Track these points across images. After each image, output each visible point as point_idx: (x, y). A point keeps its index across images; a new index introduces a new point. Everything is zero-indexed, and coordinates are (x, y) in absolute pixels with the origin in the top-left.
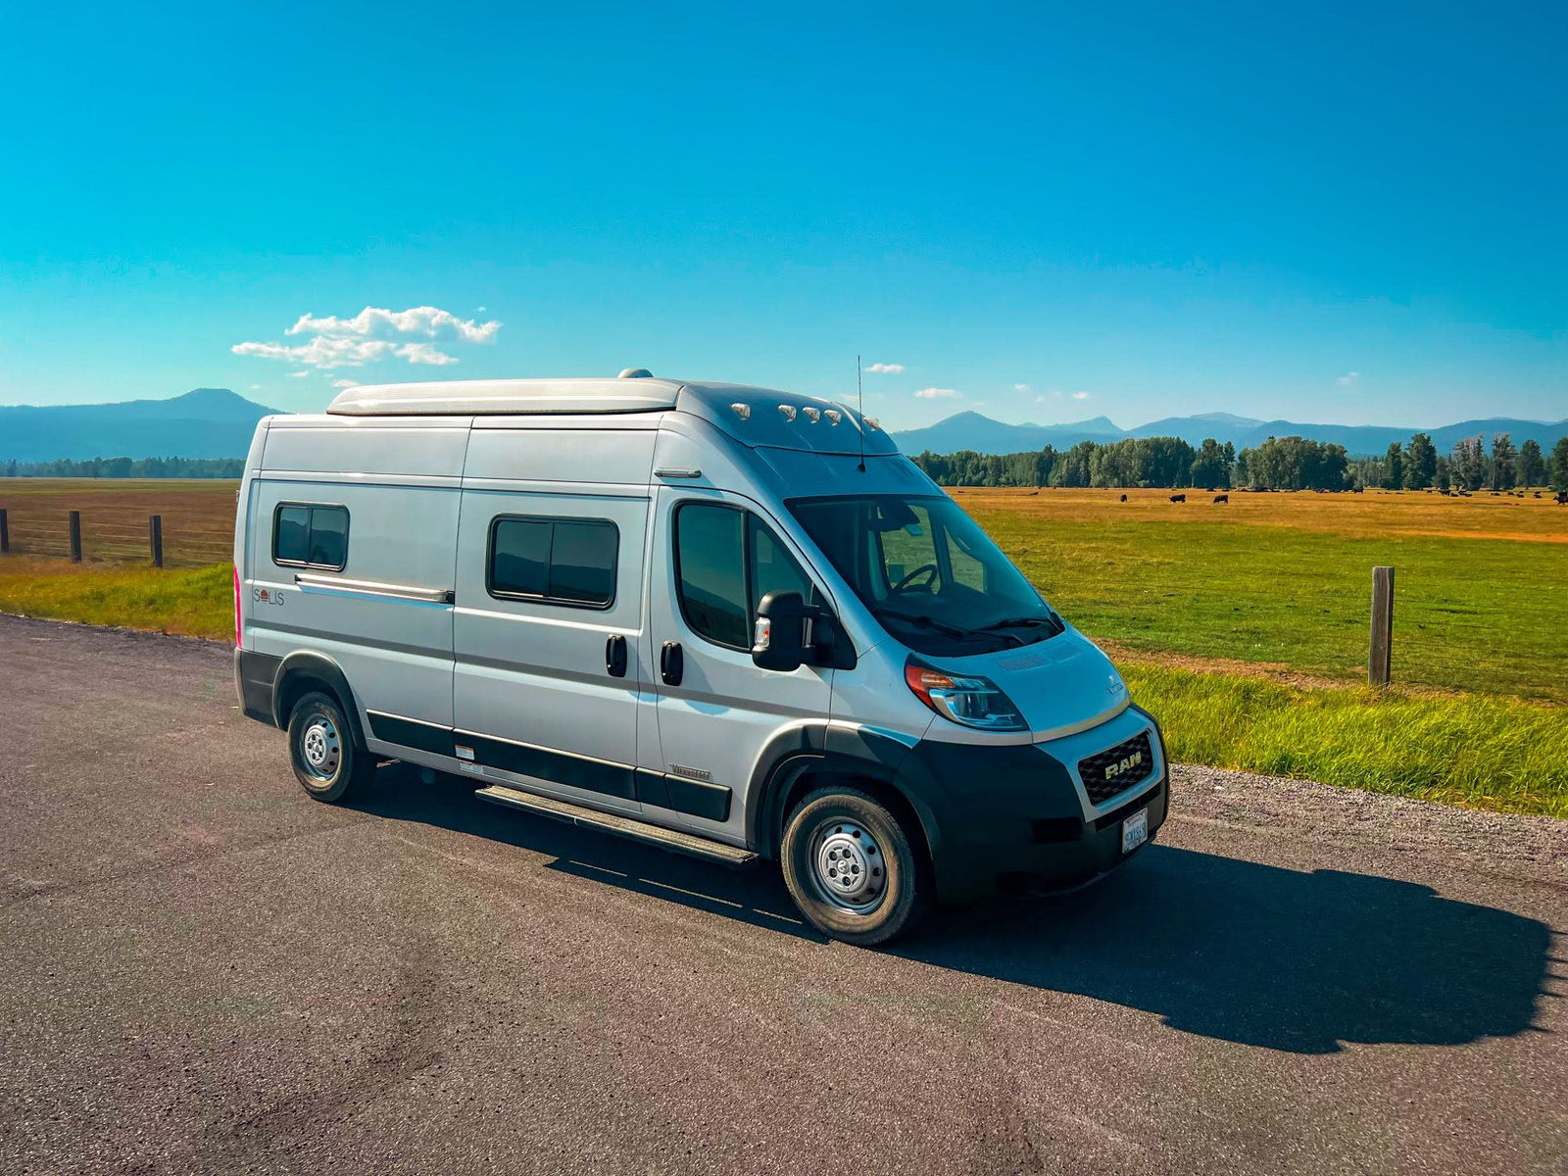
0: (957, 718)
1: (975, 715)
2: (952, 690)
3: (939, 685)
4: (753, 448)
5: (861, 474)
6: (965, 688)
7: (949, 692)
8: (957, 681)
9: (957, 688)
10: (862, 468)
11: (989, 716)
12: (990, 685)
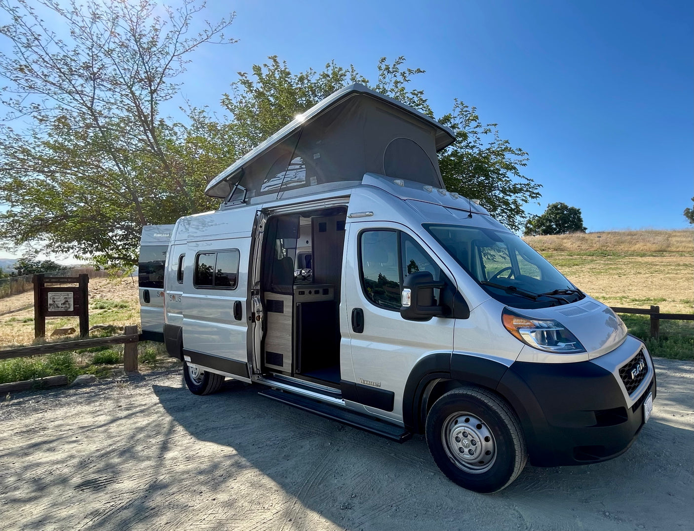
0: (539, 347)
1: (550, 344)
2: (534, 328)
3: (525, 326)
4: (405, 200)
5: (470, 219)
6: (542, 327)
7: (532, 330)
8: (536, 322)
9: (537, 327)
10: (470, 216)
11: (559, 344)
12: (558, 324)
